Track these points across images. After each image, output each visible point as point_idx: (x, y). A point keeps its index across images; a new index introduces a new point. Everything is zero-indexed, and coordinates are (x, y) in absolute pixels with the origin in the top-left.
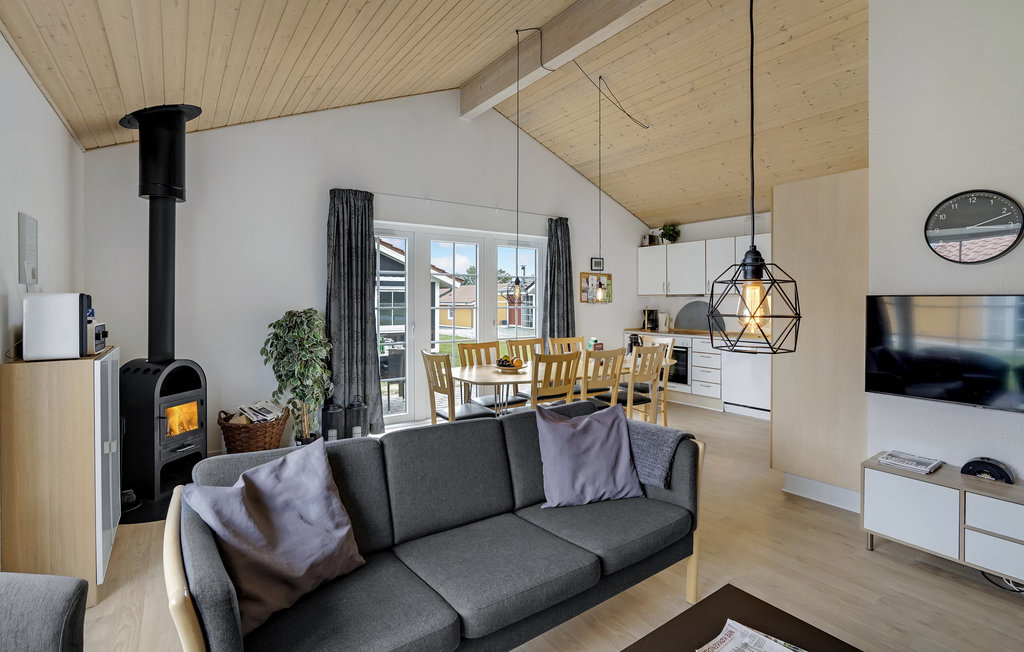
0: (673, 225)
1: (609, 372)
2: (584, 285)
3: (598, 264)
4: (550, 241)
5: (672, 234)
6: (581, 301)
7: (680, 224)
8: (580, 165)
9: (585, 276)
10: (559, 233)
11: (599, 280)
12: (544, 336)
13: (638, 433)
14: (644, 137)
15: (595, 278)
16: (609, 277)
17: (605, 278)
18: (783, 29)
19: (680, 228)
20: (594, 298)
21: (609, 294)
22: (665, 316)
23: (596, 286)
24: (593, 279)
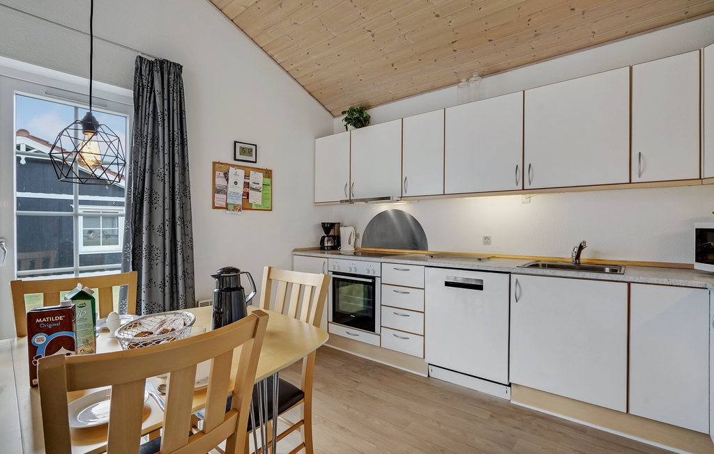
0: (361, 108)
2: (220, 182)
3: (247, 152)
5: (359, 118)
7: (369, 107)
9: (220, 168)
11: (247, 176)
15: (241, 173)
16: (268, 174)
17: (261, 175)
19: (370, 112)
20: (240, 202)
21: (269, 198)
22: (351, 229)
23: (241, 185)
24: (237, 175)
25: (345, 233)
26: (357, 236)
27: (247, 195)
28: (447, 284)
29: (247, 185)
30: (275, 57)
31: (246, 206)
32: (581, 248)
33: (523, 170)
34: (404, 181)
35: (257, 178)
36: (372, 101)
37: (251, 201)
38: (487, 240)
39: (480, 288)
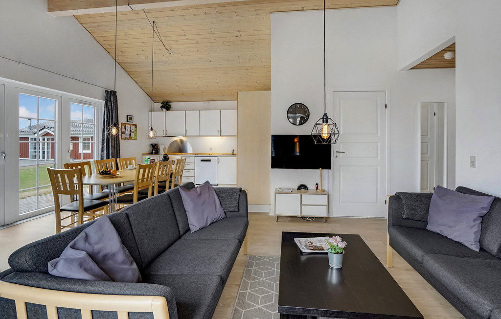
0: (167, 102)
1: (164, 173)
2: (123, 130)
3: (131, 119)
4: (106, 104)
5: (166, 106)
6: (122, 139)
7: (171, 102)
8: (124, 63)
9: (124, 125)
10: (112, 99)
11: (131, 127)
12: (102, 158)
13: (220, 191)
14: (167, 57)
15: (129, 126)
16: (136, 126)
17: (134, 127)
18: (239, 31)
19: (171, 104)
20: (128, 137)
21: (136, 135)
22: (163, 147)
23: (129, 130)
24: (128, 127)
25: (161, 148)
26: (165, 148)
27: (130, 134)
28: (201, 161)
29: (130, 130)
30: (139, 83)
31: (130, 138)
32: (233, 150)
33: (220, 131)
34: (186, 131)
35: (133, 127)
36: (172, 100)
37: (132, 136)
38: (211, 149)
39: (210, 161)
